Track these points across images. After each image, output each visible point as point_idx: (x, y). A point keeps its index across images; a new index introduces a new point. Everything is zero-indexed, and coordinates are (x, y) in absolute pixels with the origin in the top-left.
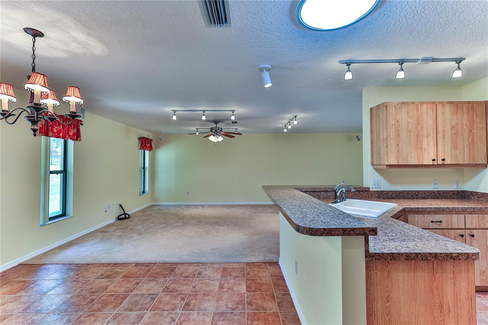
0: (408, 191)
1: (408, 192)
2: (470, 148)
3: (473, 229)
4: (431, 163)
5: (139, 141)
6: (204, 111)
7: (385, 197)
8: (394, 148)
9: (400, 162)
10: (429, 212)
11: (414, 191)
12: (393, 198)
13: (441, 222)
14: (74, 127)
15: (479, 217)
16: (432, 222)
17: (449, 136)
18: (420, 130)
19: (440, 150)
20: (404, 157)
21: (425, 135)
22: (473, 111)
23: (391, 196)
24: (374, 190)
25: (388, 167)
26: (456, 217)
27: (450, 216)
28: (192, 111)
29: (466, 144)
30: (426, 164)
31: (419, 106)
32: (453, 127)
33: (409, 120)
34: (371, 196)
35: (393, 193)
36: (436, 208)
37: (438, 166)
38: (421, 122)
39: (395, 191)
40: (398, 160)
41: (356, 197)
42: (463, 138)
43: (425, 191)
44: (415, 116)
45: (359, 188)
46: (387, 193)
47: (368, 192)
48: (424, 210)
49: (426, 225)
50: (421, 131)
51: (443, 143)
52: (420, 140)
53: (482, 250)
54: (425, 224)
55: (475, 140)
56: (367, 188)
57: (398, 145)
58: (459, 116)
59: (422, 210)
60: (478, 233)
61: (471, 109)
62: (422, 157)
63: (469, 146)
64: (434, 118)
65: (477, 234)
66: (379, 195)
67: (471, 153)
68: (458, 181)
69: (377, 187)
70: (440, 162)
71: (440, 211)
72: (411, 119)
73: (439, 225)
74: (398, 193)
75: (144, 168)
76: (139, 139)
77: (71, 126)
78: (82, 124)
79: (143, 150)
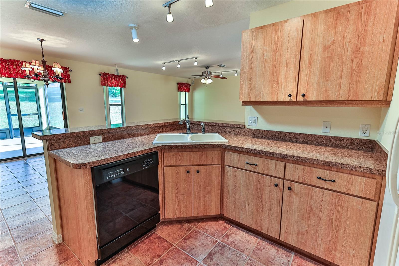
0: (286, 132)
1: (286, 134)
2: (352, 77)
3: (293, 181)
4: (288, 99)
5: (178, 86)
6: (179, 61)
7: (259, 136)
8: (247, 83)
9: (251, 99)
10: (244, 152)
11: (293, 133)
12: (268, 139)
13: (256, 165)
14: (122, 80)
15: (304, 170)
16: (247, 163)
17: (318, 62)
18: (278, 59)
19: (302, 82)
20: (256, 93)
21: (284, 63)
22: (369, 16)
23: (266, 136)
24: (250, 128)
25: (243, 104)
26: (274, 164)
27: (267, 161)
28: (171, 62)
29: (346, 70)
30: (282, 100)
31: (278, 28)
32: (326, 48)
33: (265, 48)
34: (246, 133)
35: (269, 133)
36: (251, 149)
37: (297, 103)
38: (280, 49)
39: (270, 131)
40: (250, 96)
41: (232, 132)
42: (343, 63)
43: (308, 134)
44: (273, 42)
45: (234, 124)
46: (261, 132)
47: (243, 129)
48: (240, 149)
49: (241, 165)
50: (279, 62)
51: (307, 73)
52: (276, 72)
53: (304, 209)
54: (240, 163)
55: (364, 64)
56: (241, 125)
57: (251, 80)
58: (339, 29)
59: (237, 149)
60: (301, 188)
61: (365, 13)
62: (277, 93)
63: (351, 74)
64: (298, 40)
65: (299, 189)
66: (253, 133)
67: (353, 84)
68: (366, 126)
69: (253, 125)
70: (301, 99)
71: (256, 153)
72: (267, 46)
73: (254, 168)
74: (273, 133)
75: (185, 104)
76: (177, 84)
77: (119, 79)
78: (127, 78)
79: (181, 92)
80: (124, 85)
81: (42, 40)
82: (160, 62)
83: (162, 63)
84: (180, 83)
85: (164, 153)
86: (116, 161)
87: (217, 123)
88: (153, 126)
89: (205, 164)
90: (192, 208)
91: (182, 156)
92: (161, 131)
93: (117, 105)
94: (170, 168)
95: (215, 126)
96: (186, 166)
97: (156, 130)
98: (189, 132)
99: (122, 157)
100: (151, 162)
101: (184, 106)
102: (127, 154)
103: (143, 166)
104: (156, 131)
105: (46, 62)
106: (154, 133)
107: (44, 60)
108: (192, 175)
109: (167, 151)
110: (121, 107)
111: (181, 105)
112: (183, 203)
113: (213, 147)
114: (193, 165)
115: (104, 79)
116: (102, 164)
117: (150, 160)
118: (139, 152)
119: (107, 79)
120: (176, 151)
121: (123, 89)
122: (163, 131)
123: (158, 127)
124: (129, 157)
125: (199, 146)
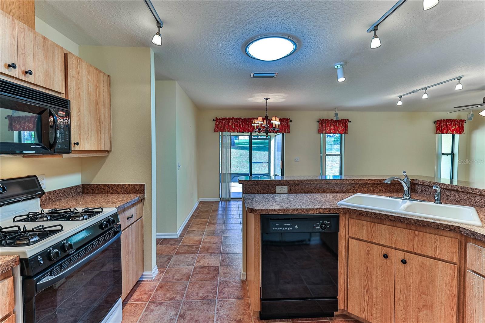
5: (435, 126)
6: (425, 89)
14: (343, 125)
28: (413, 92)
75: (452, 154)
76: (435, 122)
77: (340, 125)
78: (350, 122)
79: (443, 134)
80: (345, 131)
81: (267, 99)
82: (394, 96)
83: (398, 97)
84: (441, 121)
85: (350, 219)
86: (284, 213)
87: (476, 189)
88: (353, 182)
89: (420, 252)
90: (393, 319)
91: (376, 230)
92: (365, 190)
93: (336, 155)
94: (357, 241)
95: (472, 193)
96: (383, 246)
97: (357, 188)
98: (408, 197)
99: (291, 211)
100: (328, 226)
101: (450, 157)
102: (297, 209)
103: (316, 228)
104: (357, 190)
105: (268, 116)
106: (353, 191)
107: (267, 115)
108: (394, 264)
109: (354, 217)
110: (339, 157)
111: (442, 156)
112: (376, 302)
113: (438, 228)
114: (395, 249)
115: (322, 125)
116: (270, 213)
117: (327, 223)
118: (313, 210)
119: (325, 125)
120: (368, 220)
121: (343, 135)
122: (368, 191)
123: (360, 184)
124: (299, 213)
125: (407, 220)
